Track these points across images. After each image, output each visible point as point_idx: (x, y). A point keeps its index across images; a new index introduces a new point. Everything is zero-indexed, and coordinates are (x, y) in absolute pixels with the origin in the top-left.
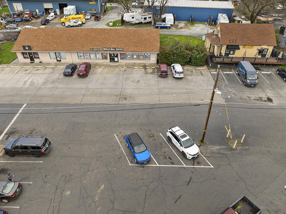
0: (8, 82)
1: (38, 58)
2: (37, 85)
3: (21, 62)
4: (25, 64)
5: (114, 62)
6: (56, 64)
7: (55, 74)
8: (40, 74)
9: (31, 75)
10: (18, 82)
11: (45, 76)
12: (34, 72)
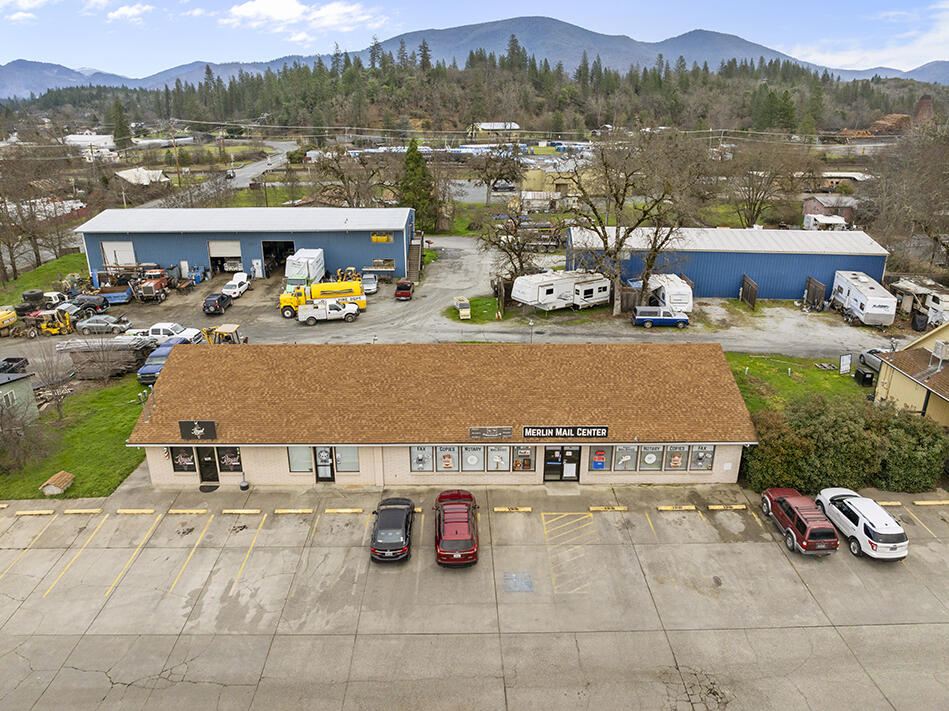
0: (113, 602)
1: (238, 469)
2: (257, 619)
3: (158, 485)
4: (177, 498)
5: (561, 480)
6: (312, 496)
7: (325, 551)
8: (256, 549)
9: (213, 554)
10: (163, 597)
11: (283, 560)
12: (223, 541)
